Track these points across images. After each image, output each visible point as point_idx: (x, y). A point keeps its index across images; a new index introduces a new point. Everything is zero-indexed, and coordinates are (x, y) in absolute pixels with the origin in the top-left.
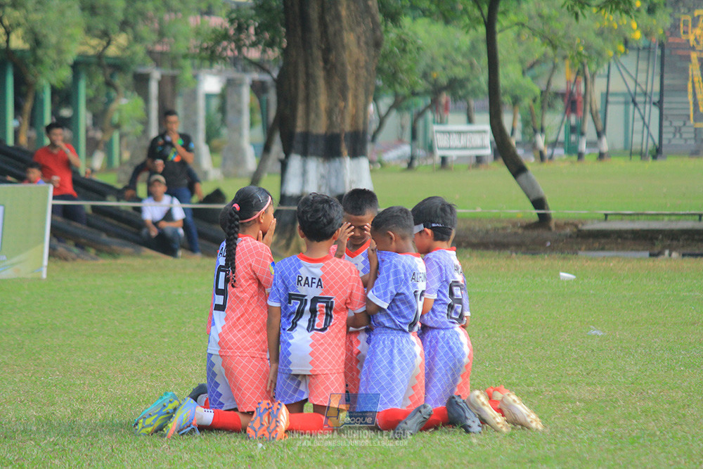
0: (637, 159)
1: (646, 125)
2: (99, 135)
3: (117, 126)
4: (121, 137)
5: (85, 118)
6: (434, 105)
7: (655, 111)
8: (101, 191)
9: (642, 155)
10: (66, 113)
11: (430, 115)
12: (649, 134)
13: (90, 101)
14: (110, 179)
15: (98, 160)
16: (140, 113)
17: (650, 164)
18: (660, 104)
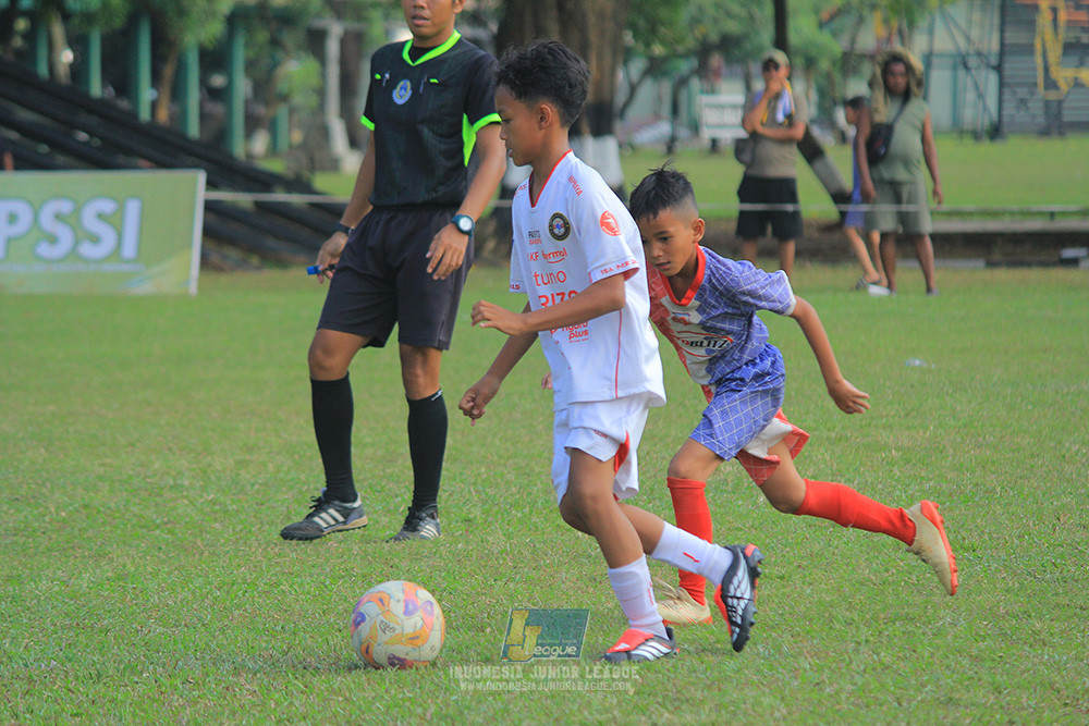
0: (968, 141)
1: (981, 96)
2: (261, 110)
3: (284, 98)
4: (292, 111)
5: (242, 87)
6: (703, 70)
7: (993, 78)
8: (263, 181)
9: (976, 135)
10: (218, 80)
11: (695, 83)
12: (985, 109)
13: (250, 66)
14: (276, 166)
15: (260, 143)
16: (314, 81)
17: (987, 148)
18: (999, 69)
